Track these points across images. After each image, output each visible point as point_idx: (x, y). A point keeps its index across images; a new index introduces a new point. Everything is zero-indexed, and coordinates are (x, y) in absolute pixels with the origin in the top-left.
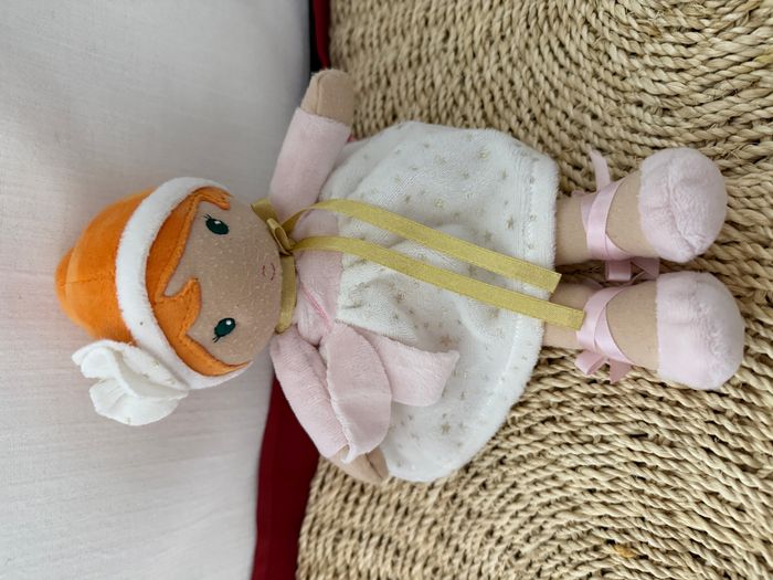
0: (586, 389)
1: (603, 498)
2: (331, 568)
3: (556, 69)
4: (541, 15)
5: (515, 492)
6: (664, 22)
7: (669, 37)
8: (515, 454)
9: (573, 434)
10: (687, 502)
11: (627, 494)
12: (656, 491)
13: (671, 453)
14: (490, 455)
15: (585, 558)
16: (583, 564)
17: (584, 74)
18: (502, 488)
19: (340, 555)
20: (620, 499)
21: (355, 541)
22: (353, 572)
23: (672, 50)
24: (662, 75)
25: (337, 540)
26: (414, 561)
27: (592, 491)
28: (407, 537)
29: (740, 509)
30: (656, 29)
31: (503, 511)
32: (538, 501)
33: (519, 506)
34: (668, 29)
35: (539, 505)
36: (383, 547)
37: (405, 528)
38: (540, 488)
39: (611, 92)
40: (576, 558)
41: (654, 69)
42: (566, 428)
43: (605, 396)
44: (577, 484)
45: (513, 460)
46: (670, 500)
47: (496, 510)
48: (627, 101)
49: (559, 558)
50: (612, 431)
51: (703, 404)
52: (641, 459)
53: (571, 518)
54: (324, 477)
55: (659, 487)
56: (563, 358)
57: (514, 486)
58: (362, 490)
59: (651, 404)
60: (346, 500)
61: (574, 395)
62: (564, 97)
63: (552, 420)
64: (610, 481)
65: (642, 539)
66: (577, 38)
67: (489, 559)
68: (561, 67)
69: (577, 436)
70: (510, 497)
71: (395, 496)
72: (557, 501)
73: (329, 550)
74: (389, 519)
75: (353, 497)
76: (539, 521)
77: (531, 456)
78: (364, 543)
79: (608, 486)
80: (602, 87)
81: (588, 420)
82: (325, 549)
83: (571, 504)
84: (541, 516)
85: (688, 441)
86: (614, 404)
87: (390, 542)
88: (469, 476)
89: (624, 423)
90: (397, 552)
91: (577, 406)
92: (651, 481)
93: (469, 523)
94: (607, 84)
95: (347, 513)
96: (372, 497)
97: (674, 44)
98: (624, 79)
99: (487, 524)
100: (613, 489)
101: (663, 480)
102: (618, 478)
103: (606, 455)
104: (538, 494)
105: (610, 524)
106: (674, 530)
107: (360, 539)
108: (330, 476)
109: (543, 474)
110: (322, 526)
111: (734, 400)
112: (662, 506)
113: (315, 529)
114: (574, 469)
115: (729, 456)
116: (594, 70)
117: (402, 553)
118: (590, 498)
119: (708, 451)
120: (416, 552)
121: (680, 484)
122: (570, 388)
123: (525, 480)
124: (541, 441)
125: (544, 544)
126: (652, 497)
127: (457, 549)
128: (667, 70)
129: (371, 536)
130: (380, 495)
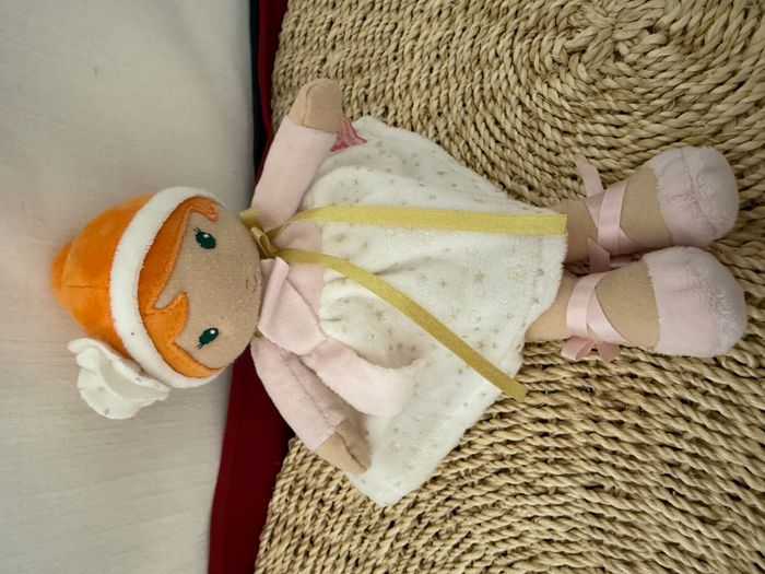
0: (539, 442)
1: (562, 548)
3: (493, 144)
4: (477, 96)
5: (471, 542)
6: (594, 105)
7: (599, 118)
8: (469, 505)
9: (527, 485)
10: (647, 552)
11: (586, 545)
12: (616, 542)
13: (628, 505)
14: (443, 506)
17: (519, 149)
18: (456, 538)
20: (578, 549)
23: (603, 130)
24: (595, 152)
27: (549, 541)
29: (701, 560)
30: (587, 110)
31: (458, 561)
32: (493, 551)
33: (476, 556)
34: (599, 111)
35: (495, 555)
38: (495, 538)
39: (546, 166)
41: (586, 146)
42: (521, 480)
43: (557, 449)
44: (534, 534)
45: (467, 511)
46: (630, 551)
47: (451, 559)
48: (562, 174)
50: (567, 483)
51: (658, 458)
52: (599, 510)
54: (273, 529)
55: (618, 537)
56: (514, 412)
57: (469, 535)
58: (312, 542)
59: (606, 458)
60: (296, 553)
61: (527, 448)
62: (500, 169)
63: (506, 471)
64: (568, 532)
66: (512, 117)
68: (497, 142)
69: (531, 487)
70: (464, 547)
72: (513, 550)
75: (302, 549)
77: (485, 507)
79: (566, 537)
80: (538, 162)
81: (543, 472)
83: (528, 554)
84: (497, 566)
85: (645, 494)
86: (568, 457)
88: (422, 526)
89: (579, 475)
91: (530, 458)
92: (610, 532)
94: (542, 159)
96: (322, 549)
97: (605, 125)
98: (557, 154)
100: (572, 540)
101: (623, 531)
102: (575, 529)
103: (563, 505)
104: (493, 544)
108: (279, 529)
109: (500, 524)
111: (688, 454)
112: (621, 556)
114: (530, 519)
115: (687, 508)
116: (528, 145)
118: (547, 548)
119: (666, 503)
121: (639, 535)
122: (523, 441)
123: (480, 530)
124: (496, 492)
126: (612, 548)
128: (601, 148)
130: (330, 547)
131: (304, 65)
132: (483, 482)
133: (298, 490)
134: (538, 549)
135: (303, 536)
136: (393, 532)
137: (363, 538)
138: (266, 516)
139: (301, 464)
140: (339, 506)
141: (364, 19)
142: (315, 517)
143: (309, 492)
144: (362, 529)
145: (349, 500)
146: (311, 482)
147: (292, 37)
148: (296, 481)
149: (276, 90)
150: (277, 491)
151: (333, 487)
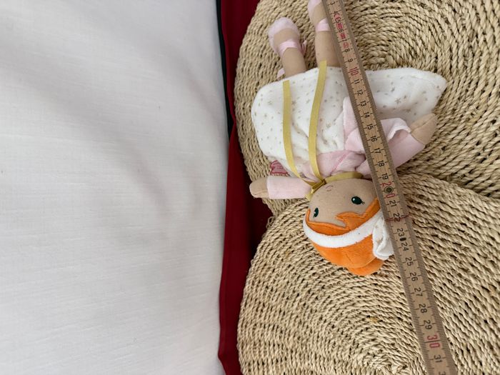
1: (364, 299)
2: (253, 342)
5: (330, 300)
8: (328, 284)
9: (350, 274)
10: (394, 297)
11: (372, 296)
12: (383, 295)
14: (318, 285)
15: (359, 324)
16: (359, 326)
18: (324, 298)
19: (256, 335)
20: (370, 299)
21: (262, 328)
22: (262, 343)
25: (254, 329)
26: (289, 335)
27: (359, 297)
28: (285, 325)
31: (325, 308)
32: (339, 302)
33: (332, 305)
35: (339, 304)
36: (275, 330)
37: (284, 320)
38: (339, 297)
40: (356, 324)
42: (347, 272)
44: (353, 294)
45: (328, 287)
46: (388, 297)
47: (323, 308)
49: (350, 326)
52: (376, 282)
53: (353, 308)
54: (246, 301)
55: (383, 292)
57: (329, 297)
58: (264, 305)
60: (257, 310)
64: (366, 292)
65: (379, 314)
67: (321, 330)
70: (327, 302)
71: (279, 307)
72: (346, 302)
73: (251, 334)
74: (277, 317)
75: (260, 309)
76: (340, 311)
77: (334, 284)
78: (266, 329)
79: (365, 294)
82: (249, 333)
83: (352, 303)
84: (341, 309)
85: (392, 274)
87: (278, 327)
88: (310, 295)
90: (281, 332)
92: (381, 291)
93: (312, 315)
95: (258, 316)
96: (268, 308)
99: (319, 315)
100: (367, 295)
101: (384, 290)
102: (368, 290)
103: (363, 282)
104: (339, 300)
105: (367, 309)
106: (391, 309)
107: (265, 327)
108: (249, 300)
109: (341, 291)
110: (247, 323)
112: (385, 300)
113: (244, 325)
114: (351, 288)
117: (283, 332)
118: (359, 299)
120: (290, 331)
121: (390, 291)
123: (333, 294)
124: (338, 278)
125: (343, 320)
126: (381, 297)
127: (307, 327)
129: (269, 325)
130: (272, 307)
131: (249, 85)
132: (333, 274)
133: (256, 283)
134: (355, 301)
135: (260, 303)
136: (299, 298)
137: (286, 302)
138: (243, 295)
139: (257, 271)
140: (275, 289)
141: (276, 64)
142: (264, 294)
143: (261, 283)
144: (285, 298)
145: (279, 286)
146: (262, 279)
147: (243, 71)
148: (255, 278)
149: (236, 97)
150: (247, 283)
151: (272, 281)
